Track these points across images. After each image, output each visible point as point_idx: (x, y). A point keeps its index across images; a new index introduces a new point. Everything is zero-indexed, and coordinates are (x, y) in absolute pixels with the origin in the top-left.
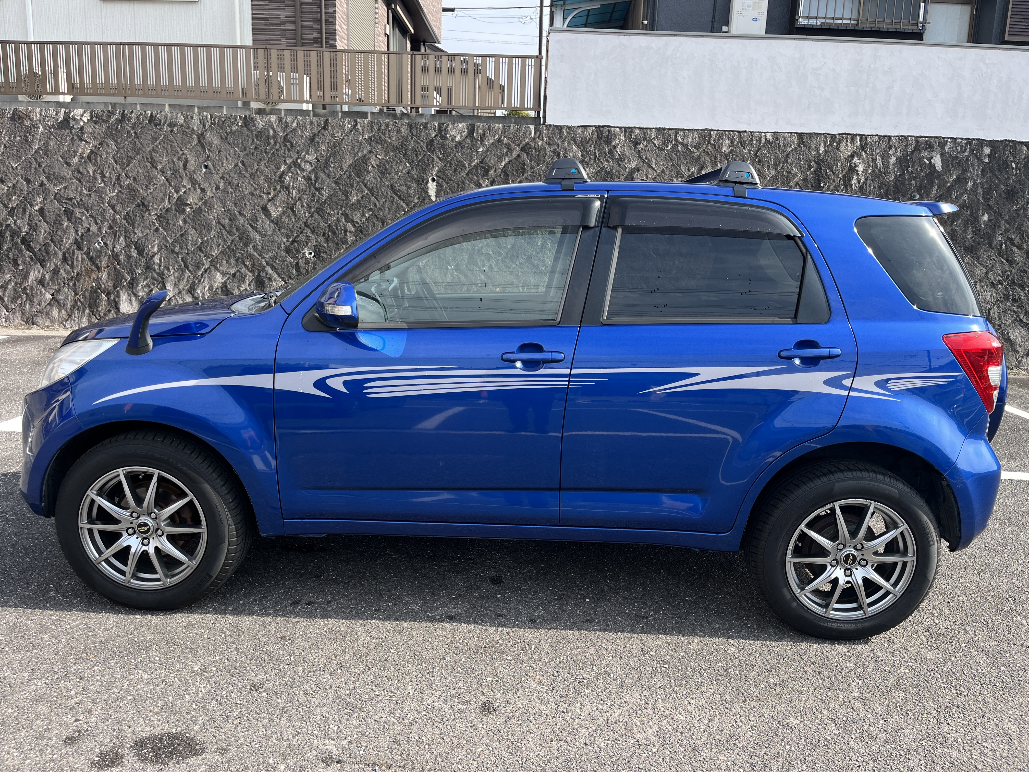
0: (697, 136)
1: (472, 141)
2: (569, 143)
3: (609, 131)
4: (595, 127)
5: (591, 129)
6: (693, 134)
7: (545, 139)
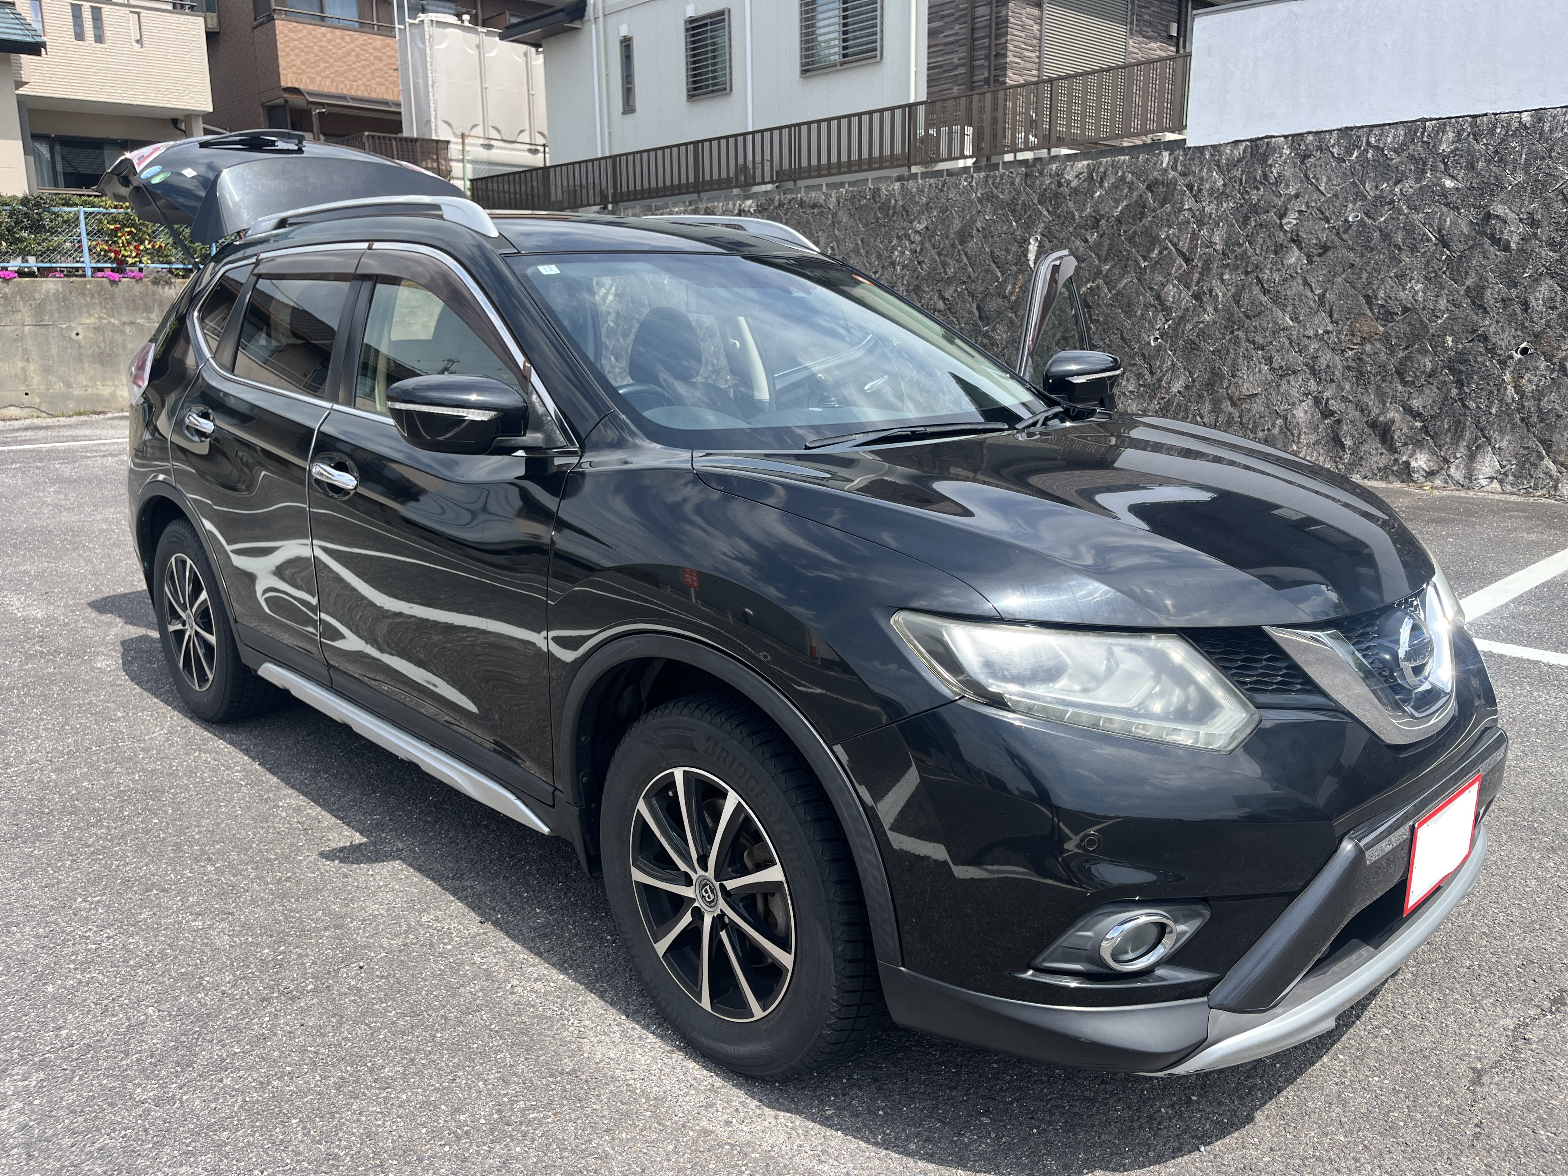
0: (1402, 133)
1: (1089, 184)
2: (1210, 170)
3: (1268, 144)
4: (1251, 140)
5: (1244, 144)
6: (1397, 129)
7: (1179, 168)
